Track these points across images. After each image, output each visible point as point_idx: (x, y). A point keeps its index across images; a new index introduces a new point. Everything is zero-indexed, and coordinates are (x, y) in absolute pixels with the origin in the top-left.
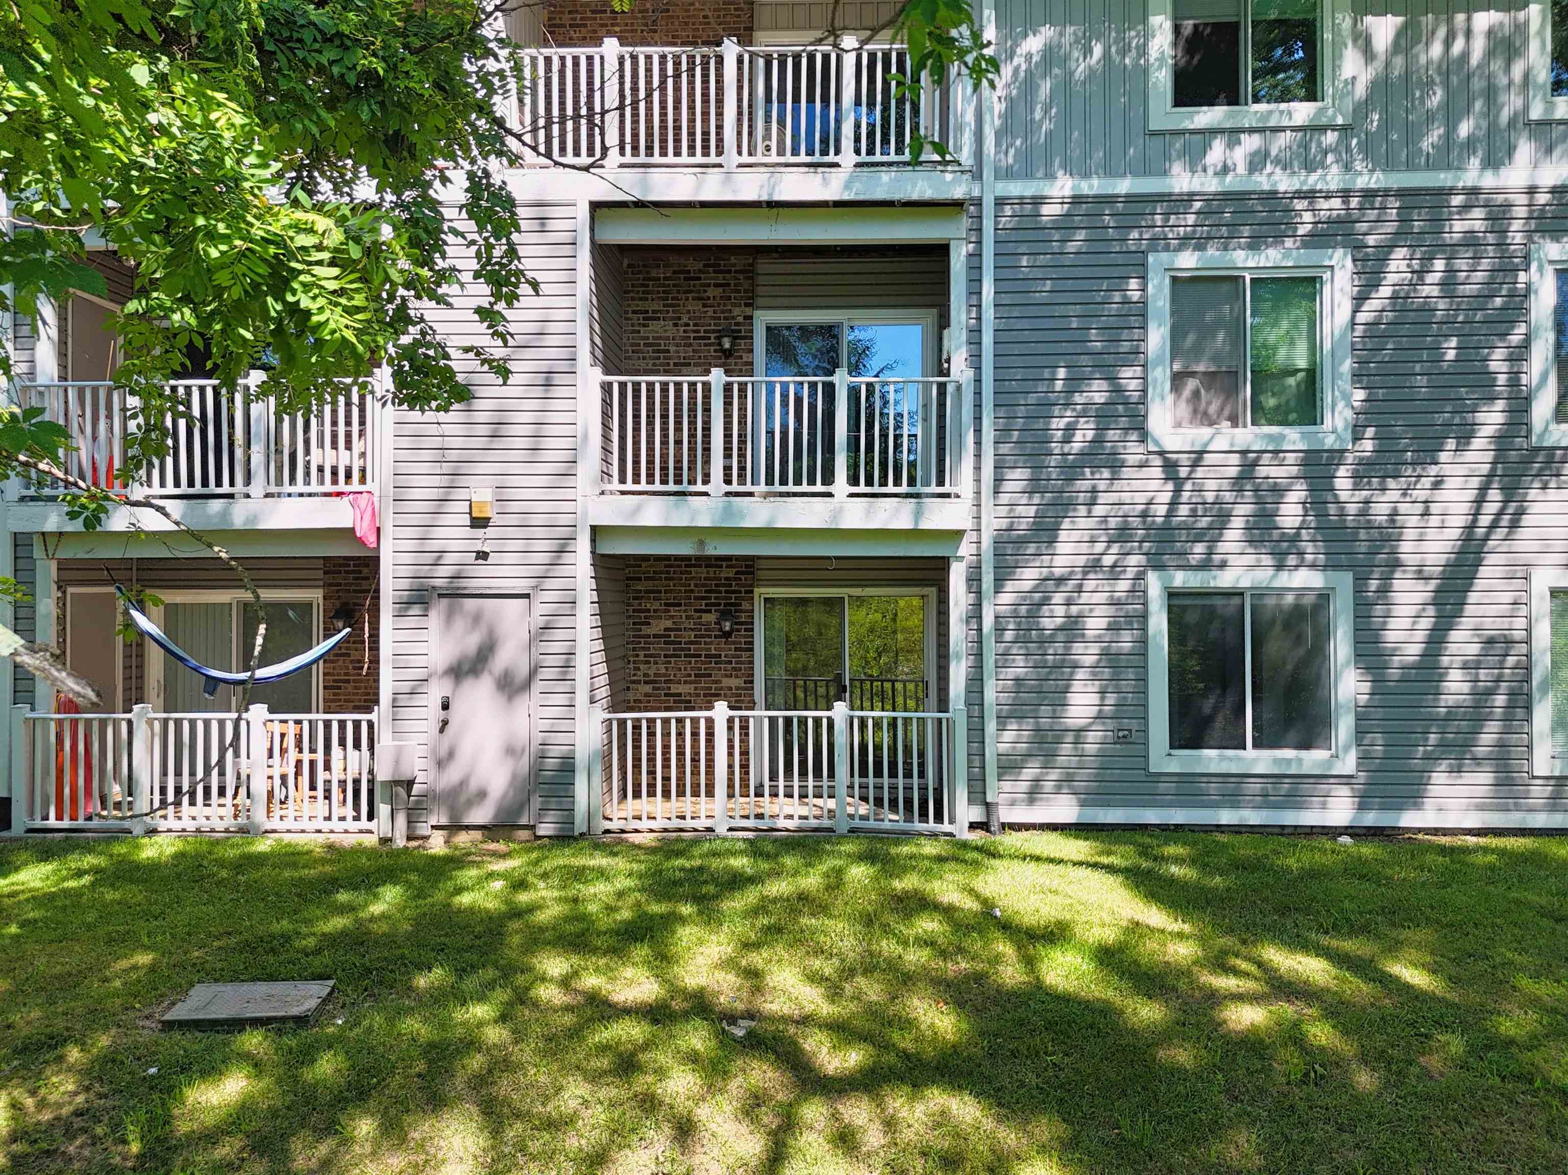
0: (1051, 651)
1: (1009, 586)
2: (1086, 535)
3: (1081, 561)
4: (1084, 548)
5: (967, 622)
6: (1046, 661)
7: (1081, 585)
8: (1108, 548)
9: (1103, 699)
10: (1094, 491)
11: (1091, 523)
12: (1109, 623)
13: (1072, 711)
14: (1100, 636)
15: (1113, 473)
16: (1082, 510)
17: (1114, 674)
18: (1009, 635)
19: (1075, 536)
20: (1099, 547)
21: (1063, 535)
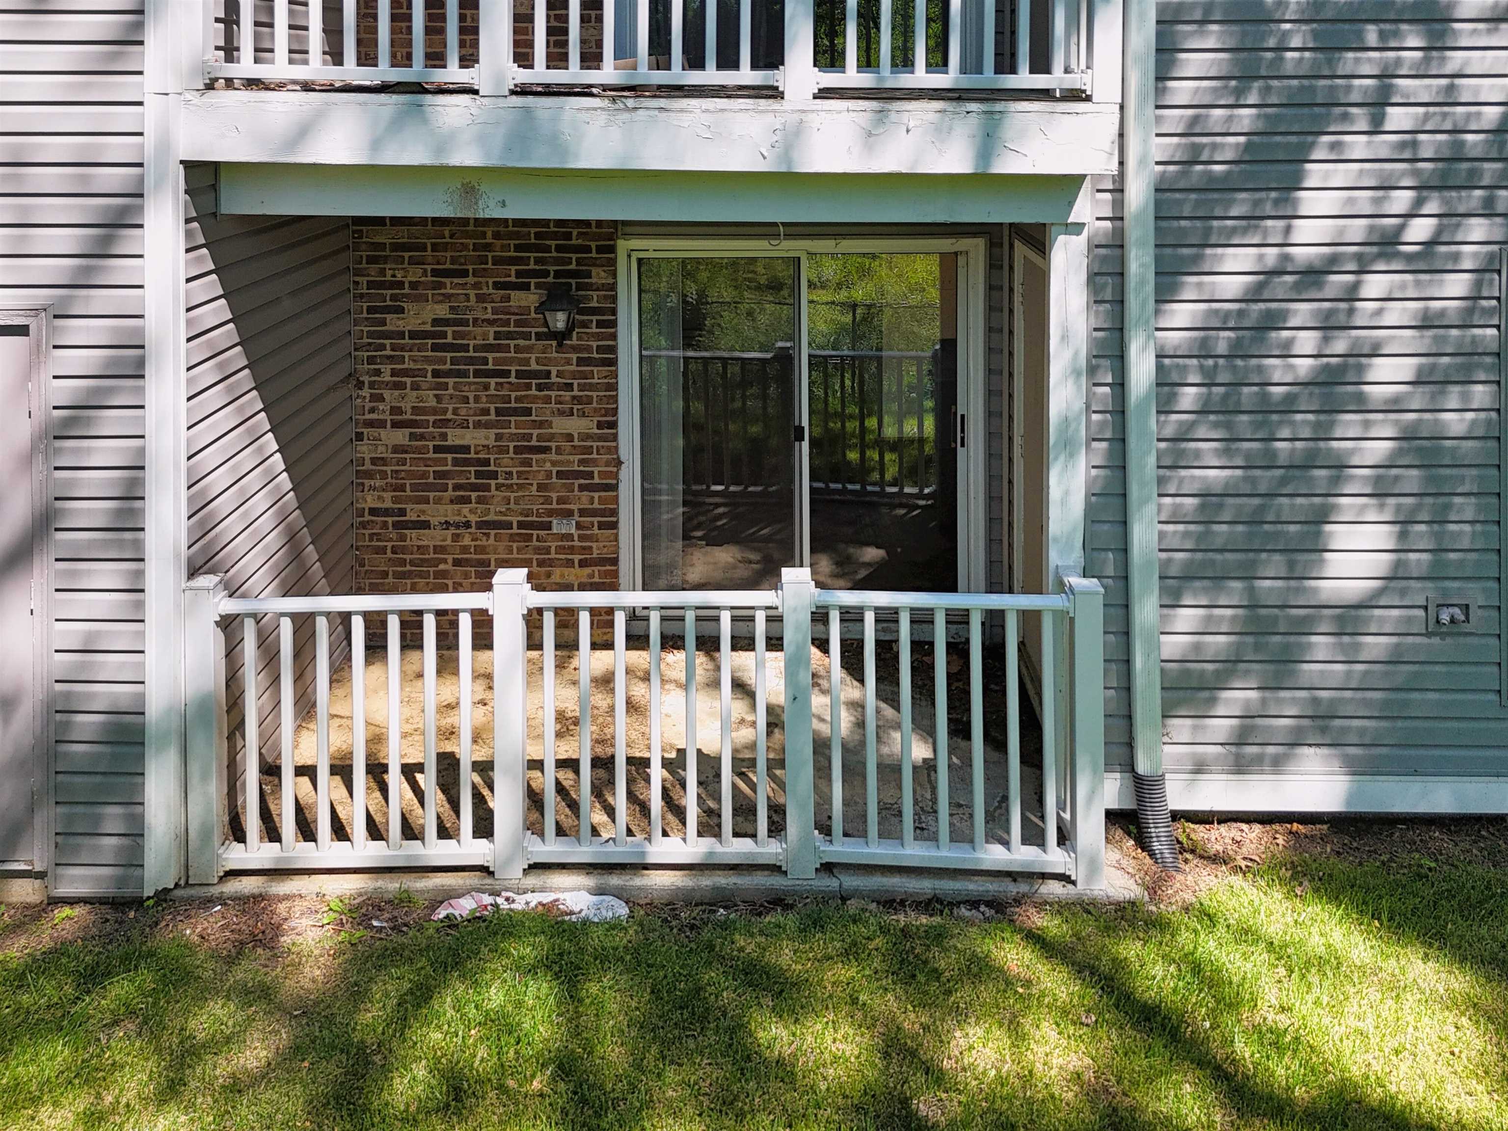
0: (1285, 433)
1: (1190, 286)
2: (1370, 174)
3: (1357, 229)
4: (1364, 200)
5: (1092, 370)
6: (1274, 454)
7: (1356, 286)
8: (1419, 202)
9: (1403, 536)
10: (1385, 76)
11: (1383, 144)
12: (1420, 370)
13: (1335, 563)
14: (1397, 399)
15: (1431, 35)
16: (1361, 119)
17: (1430, 480)
18: (1189, 397)
19: (1342, 174)
20: (1401, 200)
21: (1315, 174)
